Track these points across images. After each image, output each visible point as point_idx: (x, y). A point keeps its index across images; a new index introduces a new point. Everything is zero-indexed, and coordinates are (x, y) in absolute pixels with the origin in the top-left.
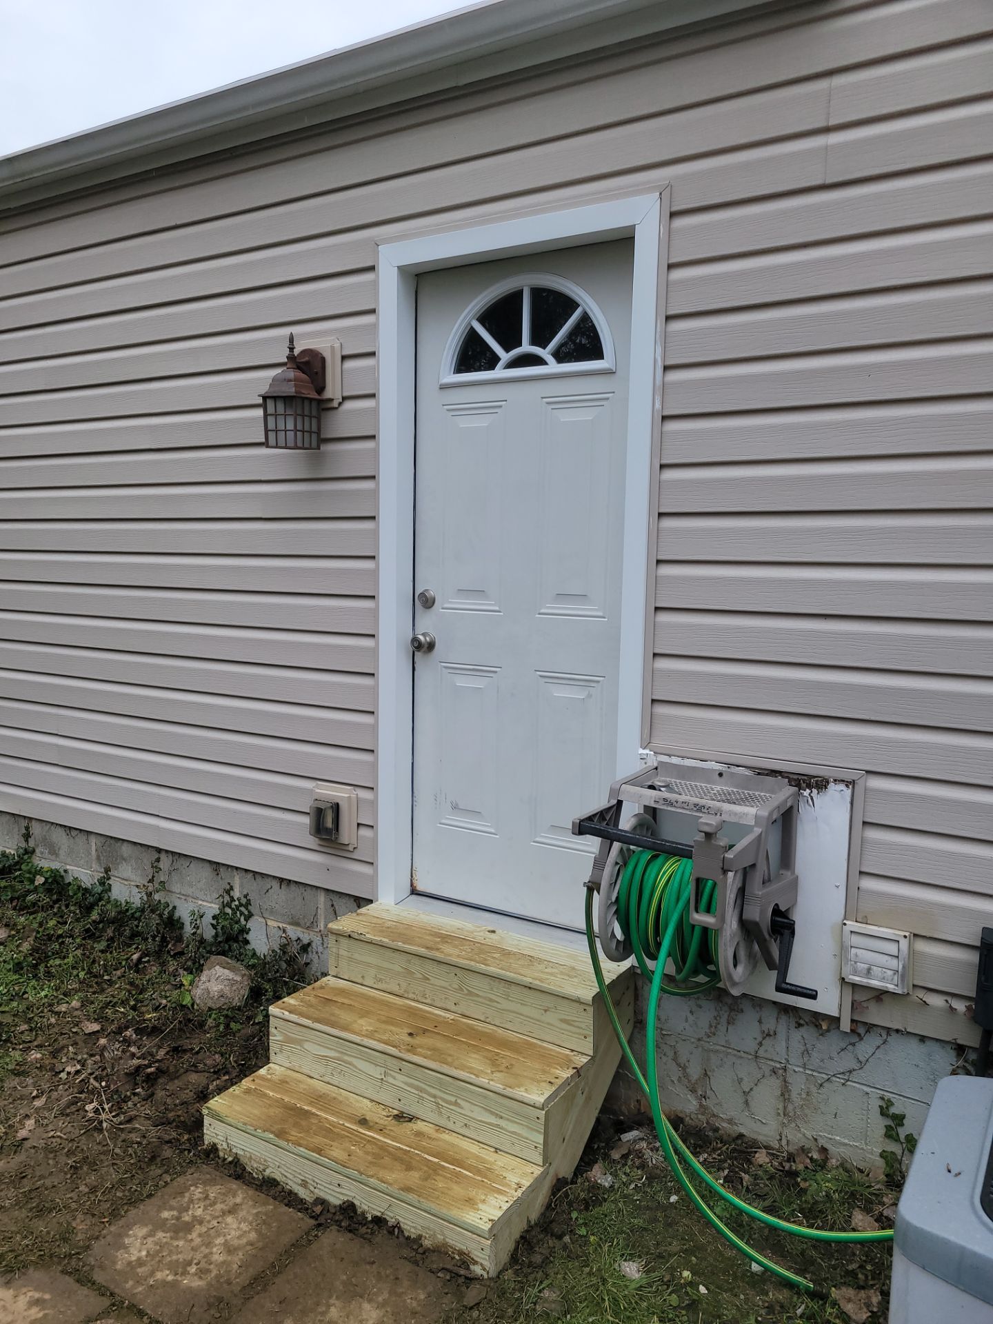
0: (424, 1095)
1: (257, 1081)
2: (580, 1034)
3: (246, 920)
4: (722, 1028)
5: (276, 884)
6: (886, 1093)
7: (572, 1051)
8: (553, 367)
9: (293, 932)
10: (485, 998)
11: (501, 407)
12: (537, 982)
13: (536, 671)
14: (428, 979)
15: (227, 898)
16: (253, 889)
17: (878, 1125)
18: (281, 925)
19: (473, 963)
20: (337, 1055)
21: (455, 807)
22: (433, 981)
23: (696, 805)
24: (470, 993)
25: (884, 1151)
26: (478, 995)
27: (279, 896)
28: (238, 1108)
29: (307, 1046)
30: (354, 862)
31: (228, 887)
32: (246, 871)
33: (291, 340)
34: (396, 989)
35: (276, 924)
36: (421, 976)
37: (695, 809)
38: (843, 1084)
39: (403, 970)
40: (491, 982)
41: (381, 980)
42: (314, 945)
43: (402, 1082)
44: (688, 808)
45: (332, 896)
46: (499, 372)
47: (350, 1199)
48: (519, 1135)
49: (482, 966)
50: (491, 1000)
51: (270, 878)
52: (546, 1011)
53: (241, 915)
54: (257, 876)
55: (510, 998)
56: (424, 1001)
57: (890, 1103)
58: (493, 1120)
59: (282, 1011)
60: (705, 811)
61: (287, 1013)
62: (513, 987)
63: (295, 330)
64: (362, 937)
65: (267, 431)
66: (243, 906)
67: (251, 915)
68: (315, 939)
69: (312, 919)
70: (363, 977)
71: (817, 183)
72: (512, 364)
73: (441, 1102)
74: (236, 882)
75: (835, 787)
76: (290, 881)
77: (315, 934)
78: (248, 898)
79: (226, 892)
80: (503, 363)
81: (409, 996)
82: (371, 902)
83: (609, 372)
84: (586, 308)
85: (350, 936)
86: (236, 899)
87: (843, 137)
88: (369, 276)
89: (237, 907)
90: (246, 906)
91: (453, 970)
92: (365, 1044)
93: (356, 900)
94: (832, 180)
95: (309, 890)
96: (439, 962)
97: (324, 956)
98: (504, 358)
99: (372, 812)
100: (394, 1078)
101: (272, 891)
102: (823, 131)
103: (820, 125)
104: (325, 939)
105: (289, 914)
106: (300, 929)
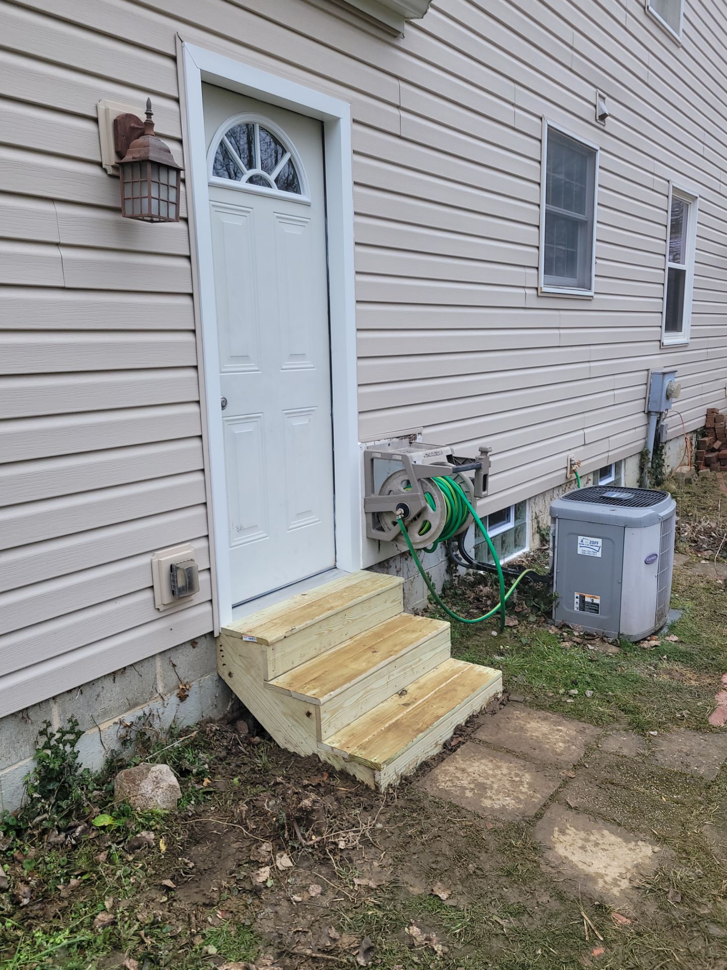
0: (407, 670)
3: (73, 744)
5: (108, 683)
7: (398, 615)
8: (275, 191)
9: (129, 717)
10: (360, 618)
11: (249, 212)
13: (283, 410)
14: (331, 630)
15: (43, 740)
16: (77, 707)
18: (116, 720)
20: (363, 692)
21: (240, 529)
22: (334, 629)
23: (435, 453)
24: (353, 621)
27: (113, 693)
29: (345, 705)
31: (45, 726)
32: (70, 691)
33: (149, 106)
34: (313, 653)
35: (111, 723)
36: (328, 632)
39: (317, 636)
42: (155, 712)
43: (397, 673)
46: (242, 184)
50: (363, 617)
51: (100, 681)
52: (385, 602)
53: (64, 745)
54: (84, 688)
64: (294, 631)
66: (68, 732)
67: (79, 734)
68: (155, 705)
69: (151, 689)
70: (293, 663)
71: (398, 133)
72: (251, 180)
73: (413, 666)
74: (54, 713)
75: (419, 437)
76: (125, 668)
77: (155, 701)
78: (74, 719)
79: (42, 733)
80: (245, 177)
81: (322, 651)
82: (212, 633)
83: (308, 205)
84: (292, 156)
85: (285, 637)
86: (55, 733)
87: (404, 115)
88: (169, 64)
89: (59, 741)
90: (71, 732)
91: (344, 613)
92: (378, 668)
93: (193, 643)
94: (403, 135)
95: (146, 664)
96: (337, 614)
97: (166, 714)
98: (246, 174)
99: (207, 557)
100: (393, 675)
101: (105, 691)
102: (398, 107)
103: (398, 103)
104: (165, 698)
105: (126, 701)
106: (139, 707)
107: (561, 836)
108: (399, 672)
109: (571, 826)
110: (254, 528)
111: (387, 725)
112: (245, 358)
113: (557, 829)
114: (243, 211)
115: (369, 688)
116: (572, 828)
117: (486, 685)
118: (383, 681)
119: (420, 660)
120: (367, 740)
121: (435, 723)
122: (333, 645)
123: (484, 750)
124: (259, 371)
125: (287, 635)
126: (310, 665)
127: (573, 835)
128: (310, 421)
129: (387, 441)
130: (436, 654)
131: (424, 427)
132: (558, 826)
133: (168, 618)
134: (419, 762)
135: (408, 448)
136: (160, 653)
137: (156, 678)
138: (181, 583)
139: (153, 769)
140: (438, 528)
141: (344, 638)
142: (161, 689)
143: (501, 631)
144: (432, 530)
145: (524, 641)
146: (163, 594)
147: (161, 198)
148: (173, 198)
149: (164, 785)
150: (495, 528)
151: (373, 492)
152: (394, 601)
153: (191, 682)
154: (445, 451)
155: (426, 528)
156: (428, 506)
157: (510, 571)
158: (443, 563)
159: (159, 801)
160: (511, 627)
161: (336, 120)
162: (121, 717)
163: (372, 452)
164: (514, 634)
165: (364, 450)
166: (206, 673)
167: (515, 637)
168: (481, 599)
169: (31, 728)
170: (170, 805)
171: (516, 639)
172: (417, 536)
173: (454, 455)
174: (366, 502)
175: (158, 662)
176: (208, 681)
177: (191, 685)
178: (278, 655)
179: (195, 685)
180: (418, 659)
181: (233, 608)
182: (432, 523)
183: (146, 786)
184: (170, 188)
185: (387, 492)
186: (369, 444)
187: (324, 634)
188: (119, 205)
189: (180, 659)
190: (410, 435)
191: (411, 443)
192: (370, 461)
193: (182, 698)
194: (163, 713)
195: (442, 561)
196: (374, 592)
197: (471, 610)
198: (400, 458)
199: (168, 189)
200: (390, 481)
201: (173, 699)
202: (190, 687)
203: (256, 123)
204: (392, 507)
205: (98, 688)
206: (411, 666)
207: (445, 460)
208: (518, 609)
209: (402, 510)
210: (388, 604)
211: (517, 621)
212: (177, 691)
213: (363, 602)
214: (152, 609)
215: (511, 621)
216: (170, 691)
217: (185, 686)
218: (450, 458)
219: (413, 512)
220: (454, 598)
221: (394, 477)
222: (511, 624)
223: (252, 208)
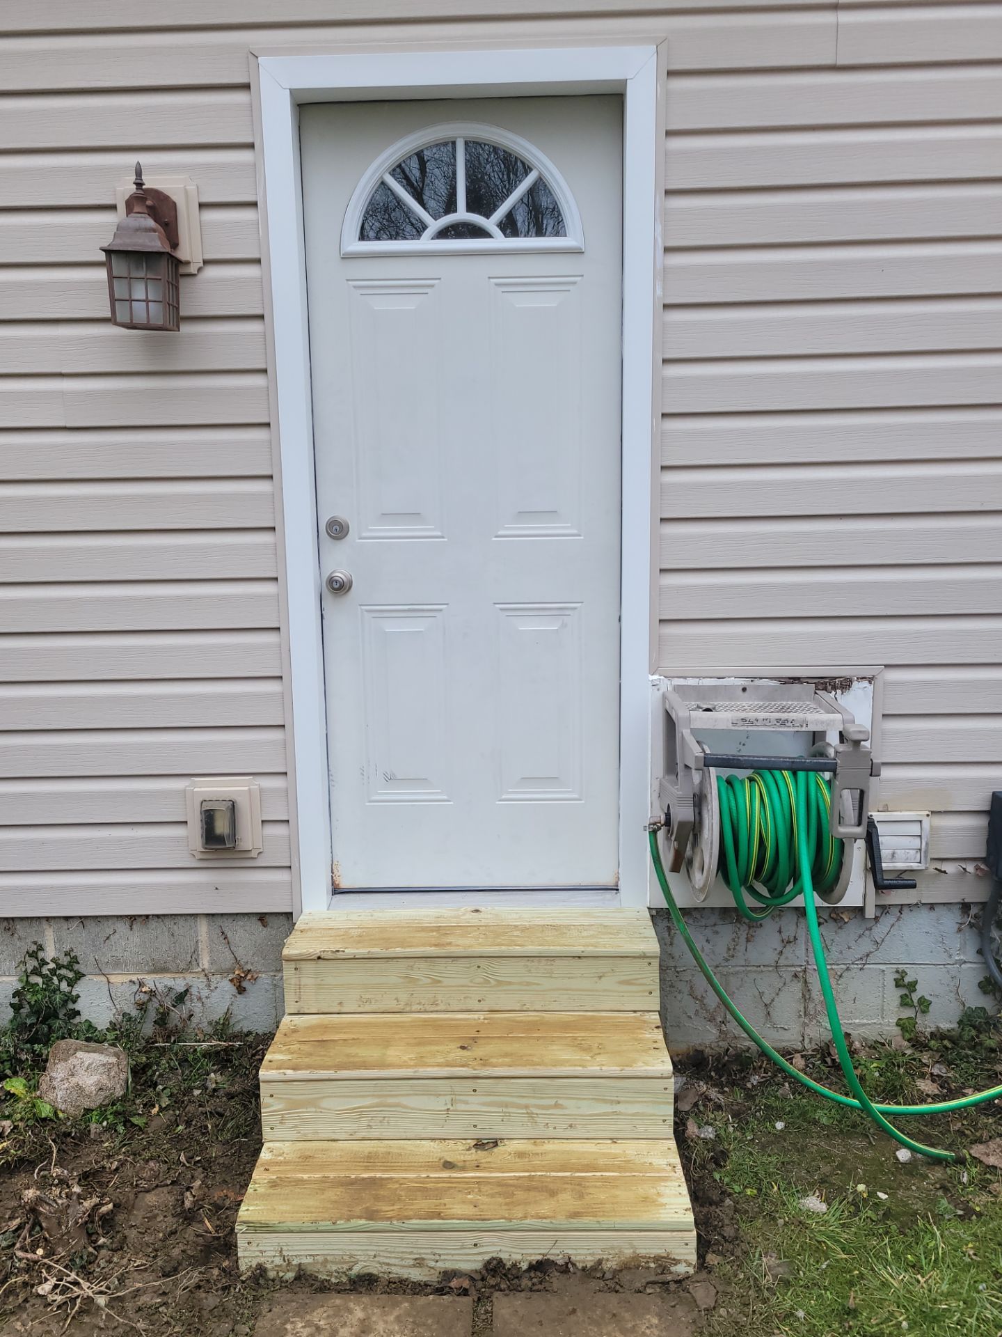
0: (511, 1110)
1: (272, 1169)
2: (645, 991)
3: (71, 983)
4: (741, 948)
5: (122, 927)
6: (900, 966)
7: (635, 1011)
8: (499, 241)
9: (153, 982)
10: (520, 984)
11: (432, 286)
12: (591, 949)
13: (495, 603)
14: (439, 982)
15: (32, 963)
16: (78, 940)
17: (894, 995)
18: (134, 978)
19: (503, 948)
20: (376, 1101)
21: (390, 778)
22: (446, 982)
23: (778, 720)
24: (499, 983)
25: (900, 1019)
26: (510, 983)
27: (128, 942)
28: (284, 1208)
29: (325, 1103)
30: (252, 871)
31: (34, 948)
32: (67, 918)
33: (139, 173)
34: (393, 1005)
35: (126, 979)
36: (429, 981)
37: (778, 724)
38: (861, 969)
40: (529, 963)
41: (369, 1001)
42: (194, 991)
43: (478, 1104)
44: (770, 724)
45: (219, 921)
46: (426, 243)
47: (495, 1255)
48: (643, 1114)
49: (517, 947)
50: (528, 984)
51: (110, 922)
52: (600, 977)
53: (60, 981)
54: (87, 922)
55: (553, 975)
56: (436, 1009)
57: (903, 974)
58: (608, 1108)
59: (281, 1071)
60: (789, 724)
61: (289, 1072)
62: (558, 962)
63: (145, 159)
64: (339, 955)
65: (113, 300)
66: (63, 966)
67: (79, 976)
68: (197, 983)
69: (189, 958)
71: (832, 62)
72: (443, 234)
73: (536, 1111)
74: (48, 938)
75: (858, 685)
76: (147, 916)
77: (195, 976)
78: (73, 954)
79: (33, 955)
80: (428, 233)
81: (413, 1009)
82: (291, 915)
83: (577, 252)
84: (541, 174)
85: (319, 958)
86: (49, 961)
89: (53, 972)
90: (69, 967)
91: (475, 962)
93: (262, 918)
94: (841, 63)
95: (181, 922)
96: (454, 959)
97: (212, 1000)
98: (432, 226)
99: (285, 804)
100: (466, 1103)
101: (117, 936)
104: (213, 979)
105: (149, 960)
106: (169, 975)
108: (484, 1104)
110: (422, 781)
112: (415, 516)
114: (420, 287)
115: (391, 1100)
118: (440, 1104)
119: (556, 1106)
120: (305, 1176)
122: (441, 1008)
124: (446, 538)
125: (323, 955)
128: (564, 625)
129: (742, 683)
130: (617, 1113)
131: (886, 666)
133: (211, 872)
136: (205, 915)
137: (197, 946)
139: (79, 1054)
141: (473, 1004)
142: (205, 962)
146: (197, 837)
147: (133, 297)
152: (630, 983)
153: (257, 973)
162: (140, 977)
167: (945, 1189)
169: (18, 944)
175: (203, 926)
177: (254, 975)
178: (309, 981)
179: (263, 979)
187: (421, 983)
189: (240, 935)
193: (241, 990)
194: (207, 998)
196: (563, 948)
201: (226, 987)
202: (253, 978)
203: (458, 138)
205: (108, 928)
206: (529, 1107)
212: (232, 976)
213: (528, 958)
214: (187, 852)
216: (221, 972)
217: (245, 974)
218: (842, 737)
223: (440, 279)
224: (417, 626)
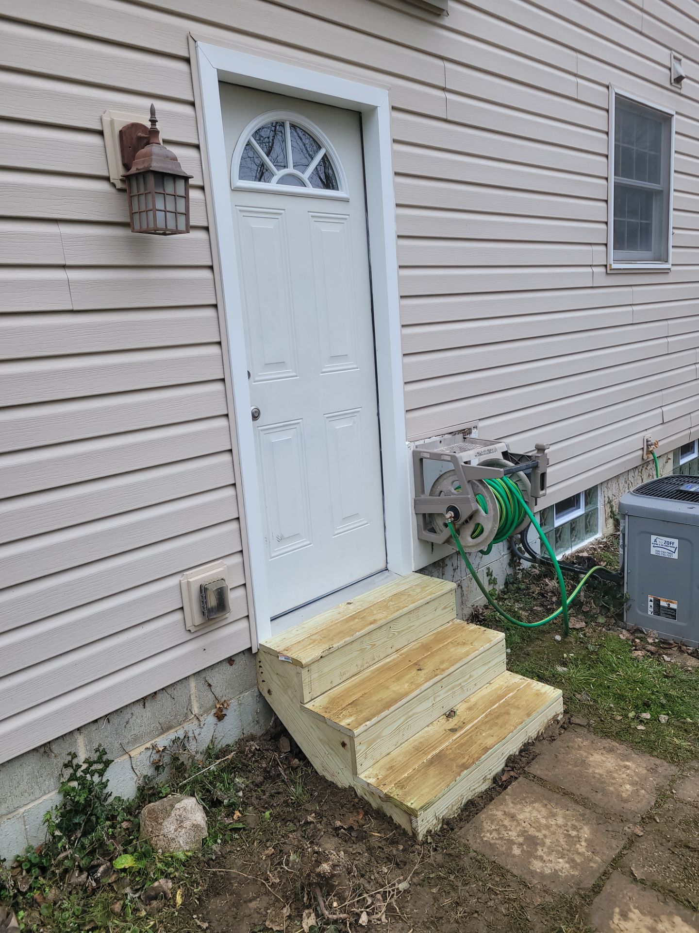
0: (455, 689)
2: (451, 610)
3: (101, 773)
5: (138, 709)
6: (487, 566)
8: (310, 190)
9: (162, 742)
10: (406, 629)
11: (280, 214)
13: (324, 414)
14: (375, 645)
15: (69, 772)
16: (105, 736)
17: (487, 581)
18: (148, 745)
19: (401, 611)
21: (281, 539)
22: (377, 643)
24: (399, 633)
25: (489, 591)
27: (143, 718)
29: (384, 734)
31: (70, 758)
32: (96, 721)
35: (142, 748)
36: (370, 646)
39: (359, 652)
40: (410, 616)
42: (190, 734)
43: (444, 693)
45: (204, 675)
46: (272, 185)
50: (410, 627)
51: (128, 709)
52: (435, 610)
53: (92, 776)
54: (110, 717)
55: (419, 618)
59: (364, 725)
61: (368, 723)
64: (331, 651)
66: (95, 762)
67: (107, 763)
68: (191, 727)
69: (185, 711)
70: (331, 682)
71: (445, 117)
72: (281, 181)
73: (463, 684)
74: (79, 744)
75: (474, 431)
76: (155, 693)
77: (190, 722)
78: (101, 749)
79: (66, 766)
80: (275, 179)
81: (365, 667)
82: (250, 649)
83: (346, 201)
84: (327, 151)
85: (321, 657)
86: (82, 764)
87: (450, 96)
88: (182, 66)
89: (86, 771)
90: (99, 761)
91: (389, 625)
92: (421, 691)
93: (230, 660)
94: (449, 118)
95: (179, 686)
96: (380, 627)
97: (202, 734)
98: (276, 175)
99: (242, 572)
100: (439, 696)
101: (134, 717)
102: (444, 89)
103: (443, 85)
104: (201, 719)
105: (158, 725)
106: (173, 730)
107: (622, 922)
108: (447, 692)
109: (635, 908)
110: (296, 536)
111: (429, 757)
112: (281, 364)
113: (617, 910)
114: (274, 214)
115: (410, 714)
116: (636, 911)
117: (543, 708)
118: (428, 704)
119: (471, 677)
120: (406, 775)
121: (483, 757)
122: (376, 660)
123: (537, 788)
124: (297, 376)
125: (323, 655)
126: (350, 685)
127: (637, 920)
128: (354, 422)
129: (438, 438)
130: (489, 668)
131: (479, 420)
132: (619, 907)
133: (201, 638)
134: (464, 801)
135: (462, 444)
136: (194, 674)
137: (190, 700)
138: (212, 601)
139: (177, 806)
140: (491, 532)
141: (390, 651)
142: (196, 710)
143: (565, 635)
144: (485, 534)
145: (591, 648)
146: (194, 616)
147: (168, 209)
148: (181, 208)
149: (187, 824)
150: (563, 515)
151: (423, 492)
152: (445, 608)
153: (229, 700)
154: (500, 448)
155: (478, 531)
156: (480, 508)
157: (576, 568)
158: (506, 556)
159: (181, 842)
160: (578, 629)
161: (373, 109)
162: (153, 742)
163: (420, 452)
164: (580, 638)
165: (412, 449)
166: (246, 690)
167: (581, 642)
168: (545, 595)
169: (55, 761)
170: (194, 846)
171: (582, 645)
172: (470, 539)
173: (509, 451)
174: (417, 503)
175: (193, 683)
176: (248, 697)
177: (229, 703)
178: (314, 676)
179: (234, 703)
180: (468, 676)
181: (271, 620)
182: (485, 527)
183: (168, 826)
184: (177, 198)
185: (437, 493)
186: (417, 443)
187: (367, 649)
188: (128, 220)
189: (218, 679)
190: (464, 430)
191: (465, 438)
192: (419, 461)
193: (220, 717)
194: (200, 734)
195: (504, 555)
196: (421, 601)
197: (535, 608)
198: (449, 458)
199: (175, 199)
200: (440, 480)
201: (211, 719)
202: (228, 705)
203: (286, 121)
204: (442, 509)
205: (127, 715)
206: (460, 684)
207: (501, 457)
208: (586, 609)
209: (452, 513)
210: (439, 612)
211: (584, 623)
212: (214, 711)
213: (410, 612)
214: (184, 630)
215: (575, 623)
216: (207, 711)
217: (223, 705)
218: (505, 454)
219: (464, 516)
220: (517, 593)
221: (444, 477)
222: (578, 626)
223: (284, 210)
224: (287, 435)
